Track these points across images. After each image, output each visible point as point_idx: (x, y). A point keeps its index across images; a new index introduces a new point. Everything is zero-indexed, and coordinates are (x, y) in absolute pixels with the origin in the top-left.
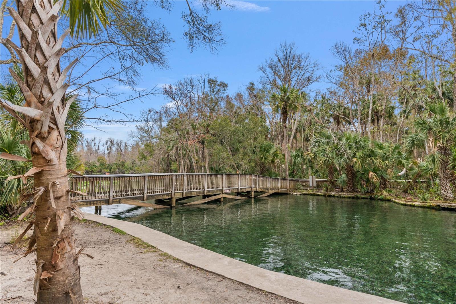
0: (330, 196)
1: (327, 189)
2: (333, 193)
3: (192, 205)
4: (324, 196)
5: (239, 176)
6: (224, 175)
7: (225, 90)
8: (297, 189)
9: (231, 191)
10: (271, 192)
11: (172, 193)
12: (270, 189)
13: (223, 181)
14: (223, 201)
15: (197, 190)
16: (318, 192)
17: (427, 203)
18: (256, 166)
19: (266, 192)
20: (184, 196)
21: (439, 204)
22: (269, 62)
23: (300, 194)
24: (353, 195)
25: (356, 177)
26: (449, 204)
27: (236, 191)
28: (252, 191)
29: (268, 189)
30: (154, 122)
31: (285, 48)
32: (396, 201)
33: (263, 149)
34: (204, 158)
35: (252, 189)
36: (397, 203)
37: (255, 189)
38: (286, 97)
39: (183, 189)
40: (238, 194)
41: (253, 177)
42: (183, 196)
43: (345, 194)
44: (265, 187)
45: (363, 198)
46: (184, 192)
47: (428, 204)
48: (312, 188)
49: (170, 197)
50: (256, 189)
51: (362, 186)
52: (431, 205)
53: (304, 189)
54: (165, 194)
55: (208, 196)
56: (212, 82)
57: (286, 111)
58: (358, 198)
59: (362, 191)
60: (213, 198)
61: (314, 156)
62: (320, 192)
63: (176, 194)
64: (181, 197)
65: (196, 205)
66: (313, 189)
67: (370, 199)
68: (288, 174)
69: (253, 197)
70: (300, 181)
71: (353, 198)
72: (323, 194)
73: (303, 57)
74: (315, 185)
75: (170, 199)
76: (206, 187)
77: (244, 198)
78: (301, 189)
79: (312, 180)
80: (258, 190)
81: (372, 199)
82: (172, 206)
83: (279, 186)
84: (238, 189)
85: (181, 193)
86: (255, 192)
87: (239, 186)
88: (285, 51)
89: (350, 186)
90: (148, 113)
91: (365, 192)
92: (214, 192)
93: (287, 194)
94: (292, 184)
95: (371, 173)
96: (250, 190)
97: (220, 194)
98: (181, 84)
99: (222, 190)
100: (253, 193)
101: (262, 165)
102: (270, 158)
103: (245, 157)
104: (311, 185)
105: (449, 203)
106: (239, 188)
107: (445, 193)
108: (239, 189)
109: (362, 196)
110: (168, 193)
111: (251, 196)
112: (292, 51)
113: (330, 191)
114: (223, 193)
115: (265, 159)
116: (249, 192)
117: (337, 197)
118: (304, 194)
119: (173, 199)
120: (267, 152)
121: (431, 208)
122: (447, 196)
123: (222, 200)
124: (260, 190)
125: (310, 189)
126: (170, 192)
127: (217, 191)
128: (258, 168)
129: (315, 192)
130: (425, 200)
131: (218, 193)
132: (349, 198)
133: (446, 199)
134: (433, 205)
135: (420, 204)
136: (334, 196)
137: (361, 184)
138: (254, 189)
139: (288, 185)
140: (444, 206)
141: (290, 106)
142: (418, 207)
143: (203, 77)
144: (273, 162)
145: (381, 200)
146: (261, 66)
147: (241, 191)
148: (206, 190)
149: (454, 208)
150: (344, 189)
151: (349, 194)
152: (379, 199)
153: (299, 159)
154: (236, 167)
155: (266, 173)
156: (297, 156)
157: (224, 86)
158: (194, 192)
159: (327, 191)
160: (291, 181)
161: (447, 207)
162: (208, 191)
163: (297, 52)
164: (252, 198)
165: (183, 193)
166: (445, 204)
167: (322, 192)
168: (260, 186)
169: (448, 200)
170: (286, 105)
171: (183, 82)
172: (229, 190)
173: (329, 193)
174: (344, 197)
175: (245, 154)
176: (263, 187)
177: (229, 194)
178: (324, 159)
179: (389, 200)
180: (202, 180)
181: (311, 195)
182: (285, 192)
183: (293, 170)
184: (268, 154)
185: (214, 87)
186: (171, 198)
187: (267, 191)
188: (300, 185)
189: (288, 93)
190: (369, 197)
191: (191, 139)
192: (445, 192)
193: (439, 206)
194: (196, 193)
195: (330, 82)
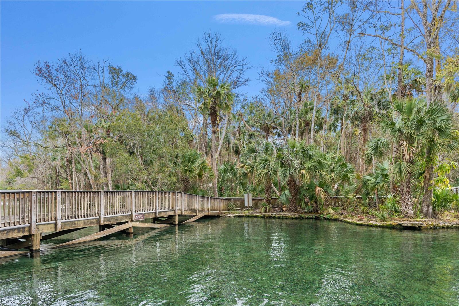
0: (270, 217)
1: (266, 208)
2: (274, 214)
3: (76, 244)
4: (263, 217)
5: (157, 193)
6: (133, 193)
7: (132, 84)
8: (229, 210)
9: (146, 217)
10: (200, 215)
11: (30, 227)
12: (199, 211)
13: (131, 201)
14: (132, 233)
15: (86, 218)
16: (255, 213)
17: (385, 221)
18: (178, 181)
19: (194, 216)
20: (59, 229)
21: (399, 222)
22: (189, 55)
23: (235, 217)
24: (297, 215)
25: (300, 193)
26: (411, 223)
27: (153, 216)
28: (175, 215)
29: (196, 212)
30: (34, 126)
31: (209, 36)
32: (349, 220)
33: (187, 159)
34: (106, 173)
35: (175, 212)
36: (349, 223)
37: (180, 211)
38: (216, 92)
39: (56, 218)
40: (155, 220)
41: (177, 197)
42: (56, 230)
43: (288, 215)
44: (192, 208)
45: (307, 218)
46: (59, 222)
47: (388, 223)
48: (249, 208)
49: (26, 233)
50: (181, 213)
51: (306, 204)
52: (391, 224)
53: (237, 210)
54: (15, 229)
55: (109, 226)
56: (115, 72)
57: (215, 111)
58: (301, 218)
59: (306, 209)
60: (117, 229)
61: (250, 169)
62: (258, 213)
63: (40, 227)
64: (53, 231)
65: (84, 242)
66: (248, 210)
67: (315, 219)
68: (217, 192)
69: (177, 223)
70: (232, 200)
71: (297, 218)
72: (262, 215)
73: (230, 52)
74: (251, 205)
75: (28, 237)
76: (102, 213)
77: (164, 225)
78: (234, 210)
79: (248, 199)
80: (183, 214)
81: (317, 218)
82: (32, 250)
83: (209, 206)
84: (155, 213)
85: (53, 226)
86: (179, 215)
87: (157, 208)
88: (209, 41)
89: (292, 205)
90: (23, 113)
91: (310, 212)
92: (117, 220)
93: (218, 217)
94: (224, 205)
95: (318, 189)
96: (172, 213)
97: (127, 222)
98: (65, 62)
99: (131, 216)
100: (177, 218)
101: (186, 180)
102: (197, 171)
103: (163, 169)
104: (246, 204)
105: (410, 221)
106: (158, 211)
107: (406, 210)
108: (158, 213)
109: (306, 216)
110: (22, 226)
111: (175, 221)
112: (218, 42)
113: (269, 212)
114: (132, 221)
115: (191, 172)
116: (171, 217)
117: (279, 218)
118: (239, 216)
119: (34, 238)
120: (193, 163)
121: (392, 227)
122: (407, 213)
123: (132, 230)
124: (186, 213)
125: (246, 210)
126: (27, 225)
127: (122, 218)
128: (181, 185)
129: (251, 213)
130: (383, 219)
131: (124, 221)
132: (293, 218)
133: (406, 216)
134: (394, 224)
135: (379, 224)
136: (274, 218)
137: (305, 202)
138: (178, 213)
139: (219, 205)
140: (406, 225)
141: (220, 106)
142: (377, 227)
143: (102, 64)
144: (200, 176)
145: (328, 219)
146: (179, 60)
147: (161, 216)
148: (103, 216)
149: (417, 226)
150: (284, 209)
151: (292, 214)
152: (325, 219)
153: (229, 174)
154: (150, 183)
155: (191, 191)
156: (225, 171)
157: (131, 78)
158: (80, 222)
159: (266, 211)
160: (223, 200)
161: (409, 225)
162: (106, 219)
163: (223, 45)
164: (175, 225)
165: (56, 224)
166: (407, 223)
167: (259, 212)
168: (187, 208)
169: (409, 217)
170: (215, 103)
171: (68, 60)
172: (143, 216)
173: (269, 214)
174: (287, 218)
175: (162, 165)
176: (191, 209)
177: (142, 221)
178: (266, 171)
179: (336, 220)
180: (96, 201)
181: (248, 216)
182: (217, 215)
183: (221, 188)
184: (193, 166)
185: (118, 78)
186: (30, 236)
187: (195, 214)
188: (233, 205)
189: (218, 89)
190: (314, 217)
191: (85, 145)
192: (406, 208)
193: (400, 225)
194: (84, 223)
195: (265, 80)
